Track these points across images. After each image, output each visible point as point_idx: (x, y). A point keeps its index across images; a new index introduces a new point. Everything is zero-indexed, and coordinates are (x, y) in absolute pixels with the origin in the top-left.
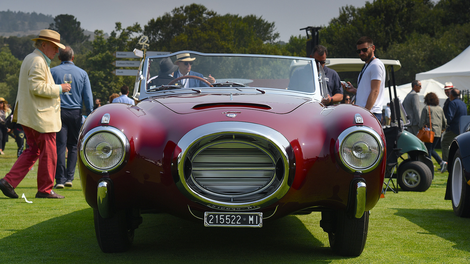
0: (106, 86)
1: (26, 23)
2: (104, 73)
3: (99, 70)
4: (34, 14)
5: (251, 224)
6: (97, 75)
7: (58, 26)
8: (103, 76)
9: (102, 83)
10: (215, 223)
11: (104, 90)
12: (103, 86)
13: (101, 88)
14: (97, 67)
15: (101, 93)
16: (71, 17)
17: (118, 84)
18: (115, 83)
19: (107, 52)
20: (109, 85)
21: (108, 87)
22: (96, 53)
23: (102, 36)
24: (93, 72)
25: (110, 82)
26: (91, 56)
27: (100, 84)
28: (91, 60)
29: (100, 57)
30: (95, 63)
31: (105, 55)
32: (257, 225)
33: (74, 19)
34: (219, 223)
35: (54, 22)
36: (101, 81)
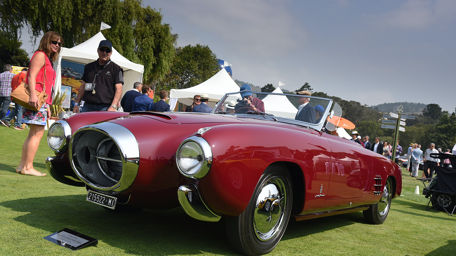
0: (446, 143)
1: (414, 108)
2: (446, 135)
3: (443, 134)
4: (419, 104)
5: (109, 206)
6: (441, 136)
7: (428, 110)
8: (445, 137)
9: (444, 141)
10: (91, 200)
11: (445, 145)
12: (444, 142)
13: (443, 143)
14: (442, 132)
15: (443, 146)
16: (437, 105)
17: (454, 142)
18: (452, 141)
19: (449, 123)
20: (448, 142)
21: (447, 143)
22: (442, 124)
23: (447, 114)
24: (439, 134)
25: (449, 141)
26: (439, 125)
27: (442, 141)
28: (439, 128)
29: (444, 126)
30: (440, 129)
31: (448, 126)
32: (112, 207)
33: (439, 106)
34: (93, 200)
35: (427, 108)
36: (443, 140)
